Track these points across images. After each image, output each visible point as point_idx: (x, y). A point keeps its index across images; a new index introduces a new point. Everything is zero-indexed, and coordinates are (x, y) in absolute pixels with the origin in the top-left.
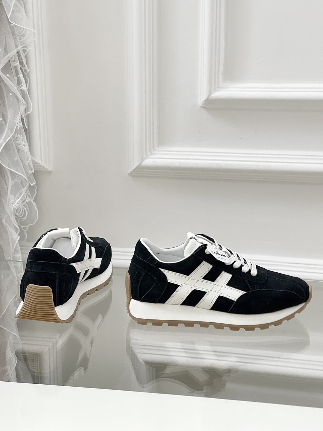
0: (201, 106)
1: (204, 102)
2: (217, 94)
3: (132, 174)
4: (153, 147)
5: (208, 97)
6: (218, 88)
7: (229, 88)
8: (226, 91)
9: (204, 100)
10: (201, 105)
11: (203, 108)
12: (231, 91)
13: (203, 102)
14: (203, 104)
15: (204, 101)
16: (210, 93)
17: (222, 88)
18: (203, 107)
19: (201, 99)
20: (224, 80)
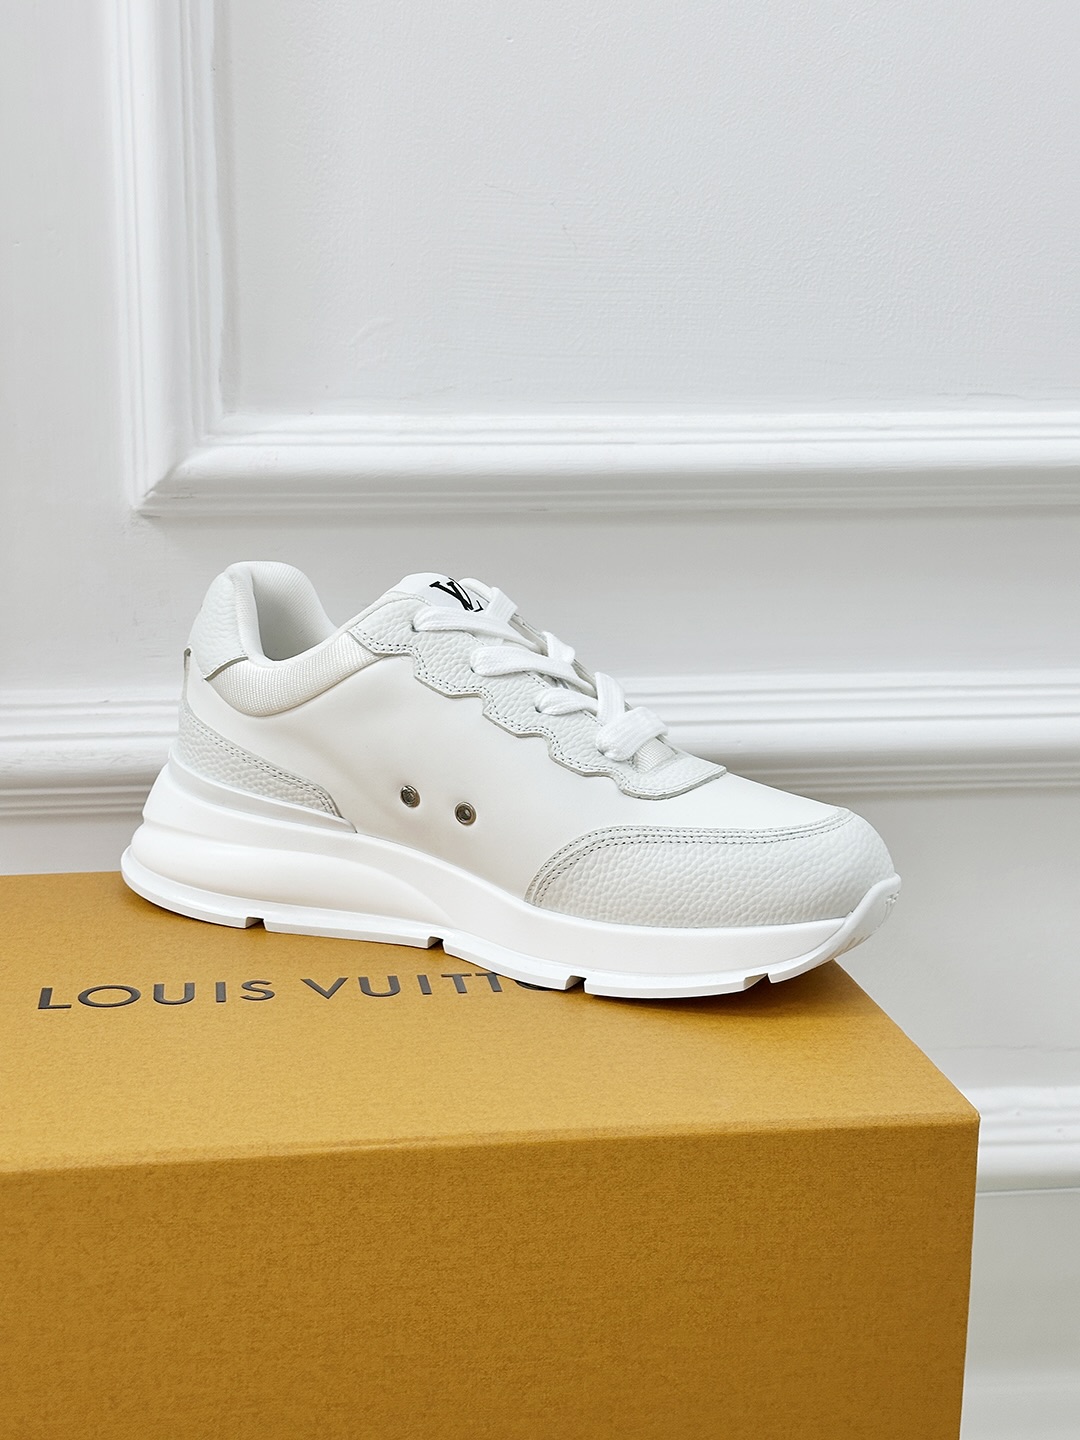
0: (139, 511)
1: (150, 496)
2: (206, 460)
6: (209, 433)
7: (255, 433)
8: (240, 445)
9: (152, 483)
10: (136, 507)
11: (144, 522)
12: (261, 445)
13: (147, 494)
14: (148, 502)
15: (151, 490)
16: (178, 449)
17: (226, 433)
19: (140, 479)
20: (230, 403)
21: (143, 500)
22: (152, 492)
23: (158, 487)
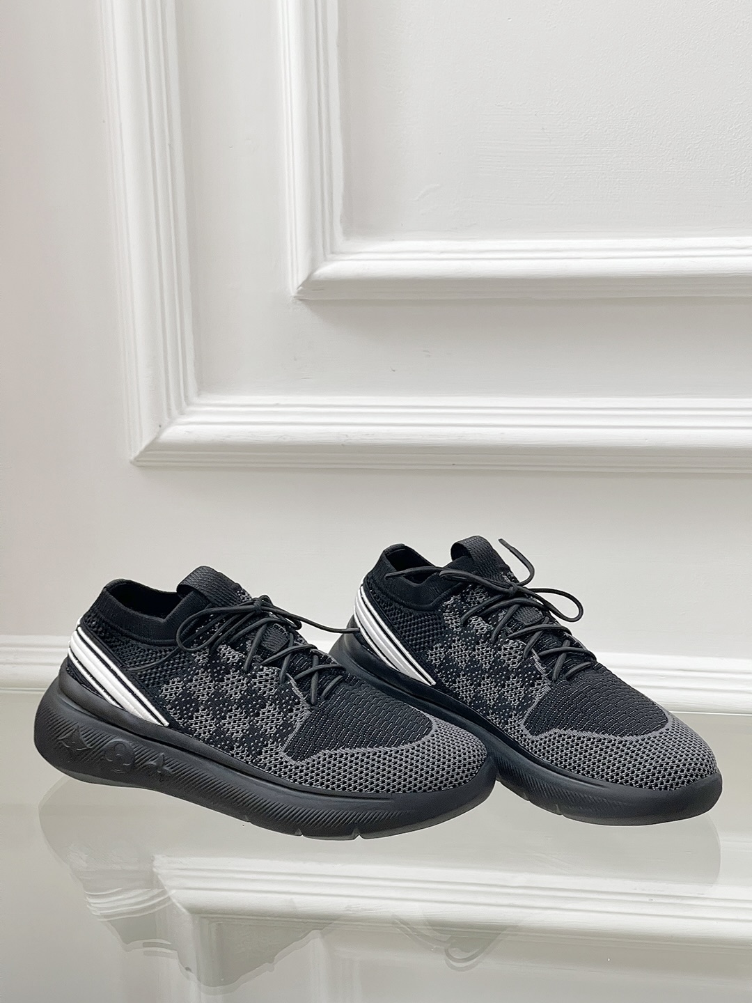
0: (295, 297)
2: (331, 269)
3: (138, 461)
4: (186, 397)
5: (309, 276)
6: (332, 253)
7: (358, 253)
8: (349, 260)
9: (300, 283)
10: (294, 294)
11: (300, 302)
12: (361, 260)
13: (298, 288)
14: (299, 293)
15: (300, 286)
16: (314, 264)
17: (342, 253)
18: (301, 300)
19: (295, 279)
20: (347, 233)
21: (297, 291)
22: (301, 288)
23: (303, 284)
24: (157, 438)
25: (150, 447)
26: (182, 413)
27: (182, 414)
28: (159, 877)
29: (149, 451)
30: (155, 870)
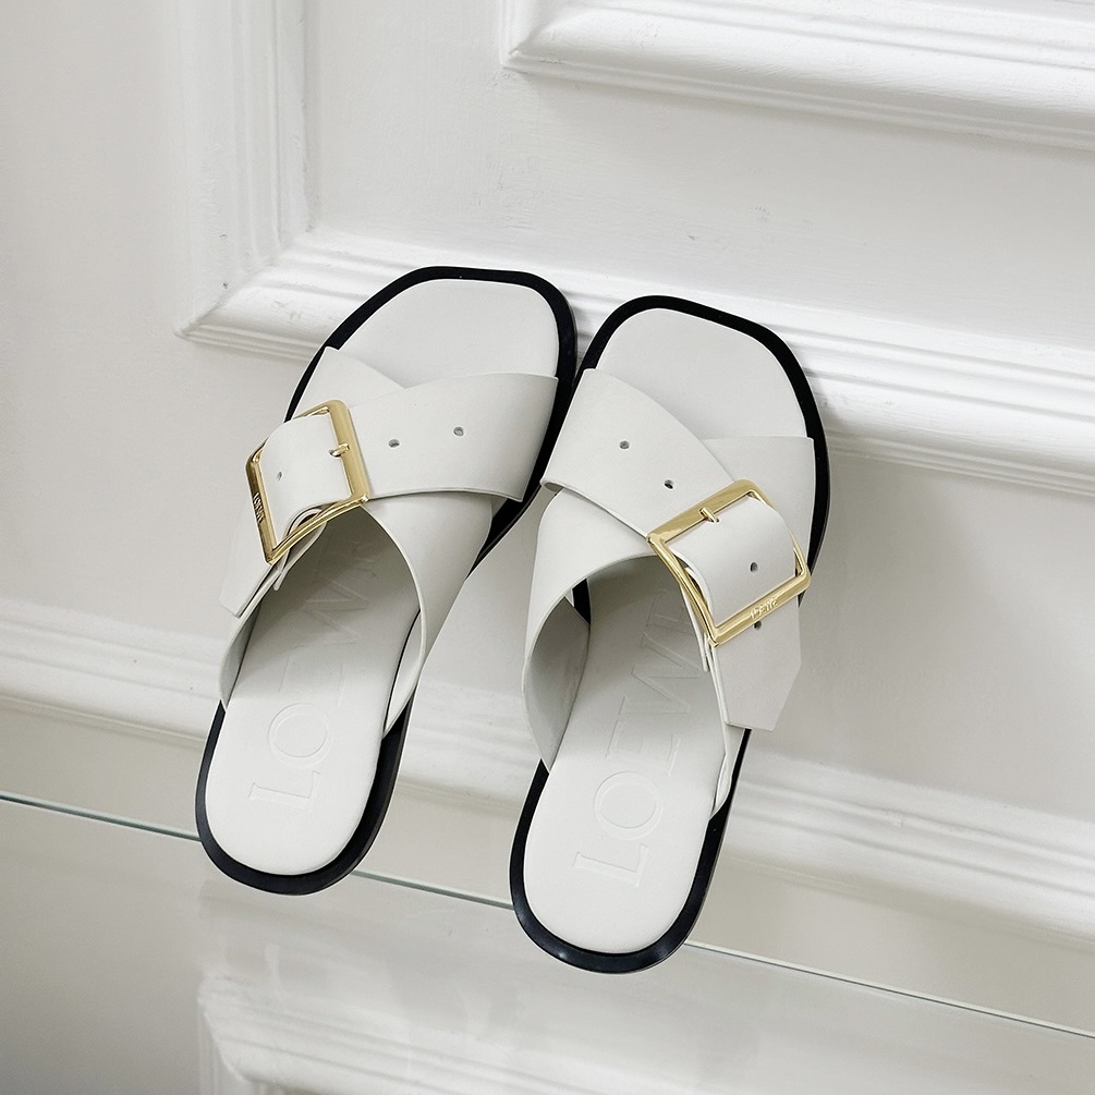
3: (189, 335)
5: (533, 35)
18: (520, 72)
24: (216, 308)
25: (206, 319)
26: (272, 263)
27: (271, 265)
28: (206, 1014)
29: (206, 324)
30: (200, 1001)
